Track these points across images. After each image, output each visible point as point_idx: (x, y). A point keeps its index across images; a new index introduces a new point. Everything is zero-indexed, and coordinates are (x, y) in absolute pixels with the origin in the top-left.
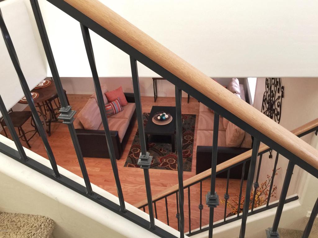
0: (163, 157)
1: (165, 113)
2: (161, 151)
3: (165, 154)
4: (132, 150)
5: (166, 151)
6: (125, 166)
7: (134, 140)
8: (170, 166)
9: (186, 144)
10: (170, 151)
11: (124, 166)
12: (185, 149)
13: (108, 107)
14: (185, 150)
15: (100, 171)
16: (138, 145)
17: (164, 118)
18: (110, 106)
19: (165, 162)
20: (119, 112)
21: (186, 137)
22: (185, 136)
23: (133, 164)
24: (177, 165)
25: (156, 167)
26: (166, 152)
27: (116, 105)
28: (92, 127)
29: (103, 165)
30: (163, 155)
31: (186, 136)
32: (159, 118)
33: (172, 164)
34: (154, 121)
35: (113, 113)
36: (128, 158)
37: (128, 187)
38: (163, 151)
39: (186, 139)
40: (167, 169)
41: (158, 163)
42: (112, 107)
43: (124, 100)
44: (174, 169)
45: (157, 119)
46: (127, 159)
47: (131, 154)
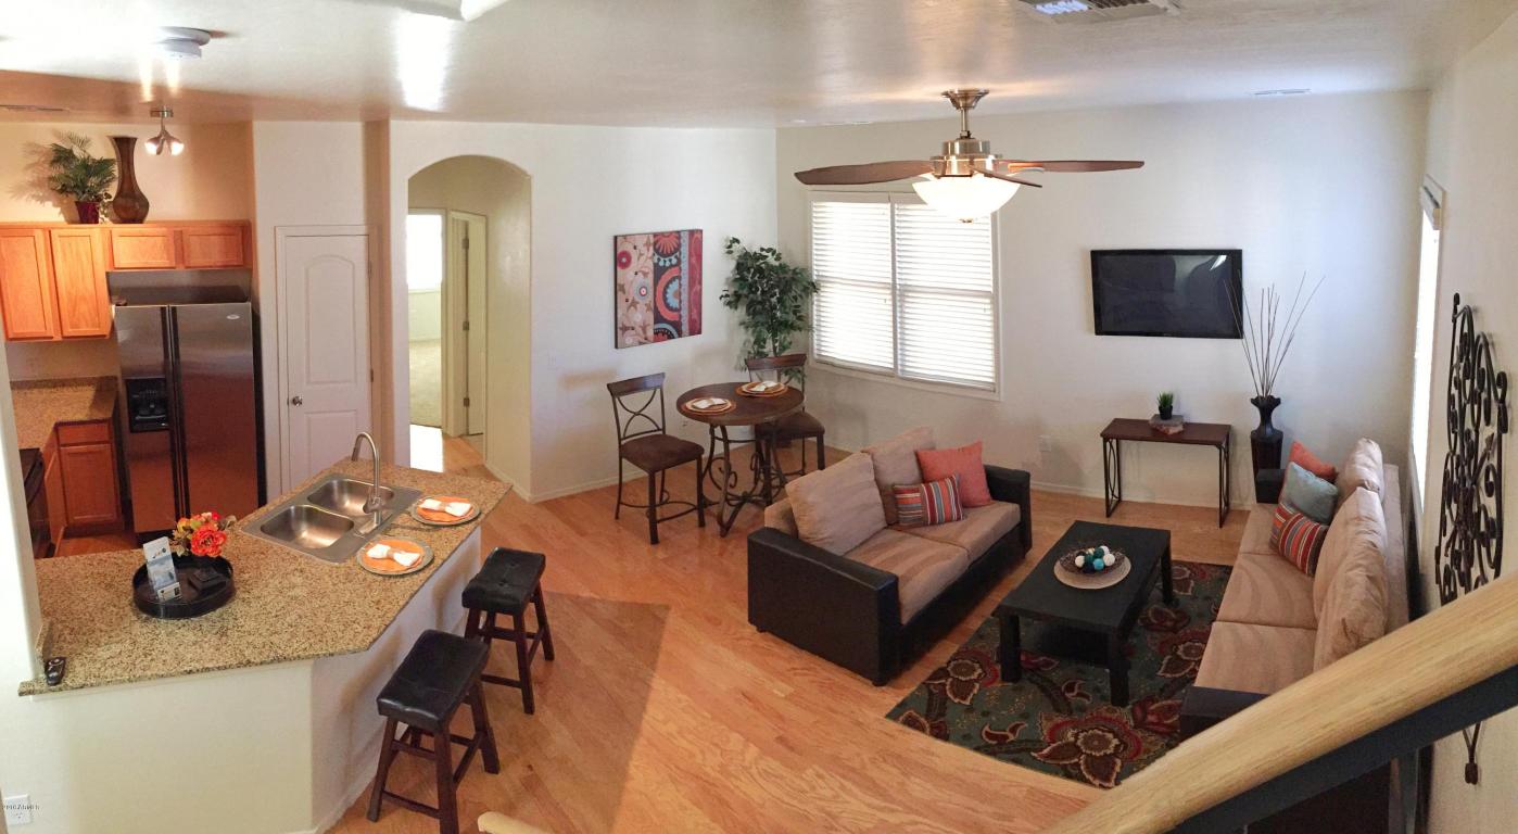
0: (1068, 719)
1: (1105, 548)
2: (1068, 695)
3: (1082, 709)
4: (952, 664)
5: (1087, 697)
6: (893, 715)
7: (977, 631)
8: (1086, 762)
9: (1177, 675)
10: (1103, 698)
11: (889, 716)
12: (1169, 698)
13: (909, 495)
14: (1169, 702)
15: (786, 698)
16: (983, 651)
17: (1097, 563)
18: (918, 495)
19: (1068, 744)
20: (949, 520)
21: (1186, 651)
22: (1184, 643)
23: (926, 719)
24: (1119, 762)
25: (1023, 756)
26: (1087, 702)
27: (944, 496)
28: (821, 537)
29: (813, 682)
30: (1071, 713)
31: (1188, 644)
32: (1080, 561)
33: (1095, 756)
34: (1059, 571)
35: (920, 519)
36: (919, 689)
37: (853, 800)
38: (1078, 695)
39: (1185, 658)
40: (1069, 776)
41: (1040, 741)
42: (922, 499)
43: (979, 489)
44: (1097, 782)
45: (1071, 568)
46: (913, 694)
47: (940, 678)
